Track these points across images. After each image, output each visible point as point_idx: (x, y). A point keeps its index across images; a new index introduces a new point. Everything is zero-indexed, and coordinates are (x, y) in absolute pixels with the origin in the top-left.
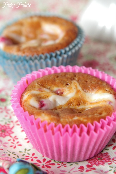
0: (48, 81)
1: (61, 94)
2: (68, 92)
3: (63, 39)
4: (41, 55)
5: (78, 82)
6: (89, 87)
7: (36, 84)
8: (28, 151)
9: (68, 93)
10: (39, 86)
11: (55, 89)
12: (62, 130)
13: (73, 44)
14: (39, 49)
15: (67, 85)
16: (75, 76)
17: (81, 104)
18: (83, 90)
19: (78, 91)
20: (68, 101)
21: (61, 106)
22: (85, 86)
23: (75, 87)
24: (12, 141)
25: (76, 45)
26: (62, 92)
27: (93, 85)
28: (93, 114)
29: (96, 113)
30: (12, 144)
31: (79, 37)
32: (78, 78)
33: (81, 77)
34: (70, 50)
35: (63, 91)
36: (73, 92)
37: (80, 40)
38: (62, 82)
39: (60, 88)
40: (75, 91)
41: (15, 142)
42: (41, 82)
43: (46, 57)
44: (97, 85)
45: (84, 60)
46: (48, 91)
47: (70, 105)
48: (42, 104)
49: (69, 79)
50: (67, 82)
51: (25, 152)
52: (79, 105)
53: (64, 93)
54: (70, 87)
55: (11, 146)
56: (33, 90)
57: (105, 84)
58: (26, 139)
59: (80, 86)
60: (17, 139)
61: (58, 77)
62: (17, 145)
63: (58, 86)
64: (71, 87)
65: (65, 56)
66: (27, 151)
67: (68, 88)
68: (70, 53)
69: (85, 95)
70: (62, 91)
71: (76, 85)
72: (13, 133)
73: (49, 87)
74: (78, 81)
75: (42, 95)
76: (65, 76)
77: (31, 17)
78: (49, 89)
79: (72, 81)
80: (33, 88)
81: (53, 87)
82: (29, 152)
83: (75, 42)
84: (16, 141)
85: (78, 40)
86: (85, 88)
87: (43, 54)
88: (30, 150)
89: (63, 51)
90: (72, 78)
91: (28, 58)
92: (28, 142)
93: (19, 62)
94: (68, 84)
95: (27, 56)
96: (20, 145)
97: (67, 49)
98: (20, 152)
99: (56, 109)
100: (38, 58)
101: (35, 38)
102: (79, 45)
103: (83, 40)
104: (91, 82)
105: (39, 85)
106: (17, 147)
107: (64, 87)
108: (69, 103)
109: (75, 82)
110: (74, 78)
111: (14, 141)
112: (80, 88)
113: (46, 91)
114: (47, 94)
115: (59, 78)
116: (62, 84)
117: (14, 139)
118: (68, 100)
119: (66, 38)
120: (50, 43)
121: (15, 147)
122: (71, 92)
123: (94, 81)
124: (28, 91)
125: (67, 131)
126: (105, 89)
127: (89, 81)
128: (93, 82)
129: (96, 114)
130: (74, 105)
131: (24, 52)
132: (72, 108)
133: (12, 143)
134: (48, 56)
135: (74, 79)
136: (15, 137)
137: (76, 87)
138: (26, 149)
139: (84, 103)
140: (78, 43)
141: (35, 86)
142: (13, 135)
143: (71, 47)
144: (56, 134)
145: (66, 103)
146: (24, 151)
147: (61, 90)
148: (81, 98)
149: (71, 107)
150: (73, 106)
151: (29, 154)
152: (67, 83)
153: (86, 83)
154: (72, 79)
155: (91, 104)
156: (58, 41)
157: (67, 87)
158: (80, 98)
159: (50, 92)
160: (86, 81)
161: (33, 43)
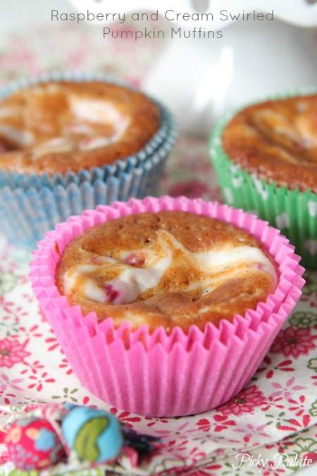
0: (104, 240)
1: (140, 264)
2: (156, 257)
3: (129, 133)
4: (82, 170)
5: (172, 233)
6: (200, 239)
7: (81, 250)
8: (72, 392)
9: (156, 260)
10: (87, 253)
11: (124, 254)
12: (149, 339)
13: (154, 144)
14: (78, 159)
15: (148, 241)
16: (159, 220)
17: (191, 279)
18: (187, 248)
19: (177, 253)
20: (162, 279)
21: (151, 290)
22: (188, 239)
23: (168, 245)
24: (30, 373)
25: (160, 145)
26: (142, 259)
27: (207, 234)
28: (237, 295)
29: (242, 292)
30: (33, 382)
31: (165, 127)
32: (166, 222)
33: (171, 220)
34: (149, 157)
35: (144, 258)
36: (166, 256)
37: (168, 133)
38: (135, 237)
39: (134, 252)
40: (170, 254)
41: (39, 375)
42: (89, 245)
43: (95, 177)
44: (215, 232)
45: (171, 182)
46: (112, 261)
47: (169, 287)
48: (111, 293)
49: (148, 229)
50: (146, 235)
51: (66, 396)
52: (187, 283)
53: (146, 261)
54: (156, 246)
55: (32, 386)
56: (79, 263)
57: (230, 229)
58: (62, 366)
59: (179, 241)
60: (42, 367)
61: (121, 227)
62: (43, 380)
63: (128, 247)
64: (160, 246)
65: (139, 172)
66: (69, 394)
67: (152, 248)
68: (148, 165)
69: (195, 259)
70: (139, 258)
71: (167, 239)
72: (29, 354)
73: (109, 253)
74: (170, 230)
75: (104, 274)
76: (135, 222)
77: (43, 85)
78: (111, 257)
79: (157, 232)
80: (77, 258)
81: (118, 252)
82: (75, 395)
83: (158, 139)
84: (40, 372)
85: (162, 133)
86: (190, 243)
87: (87, 168)
88: (76, 390)
89: (133, 161)
90: (154, 225)
91: (52, 181)
92: (69, 372)
93: (33, 190)
94: (150, 239)
95: (51, 175)
96: (52, 381)
97: (142, 155)
98: (55, 397)
99: (142, 299)
100: (77, 179)
101: (57, 133)
102: (167, 146)
103: (174, 133)
104: (200, 229)
105: (87, 250)
106: (45, 385)
107: (142, 247)
108: (165, 282)
109: (164, 234)
110: (158, 224)
111: (34, 371)
112: (178, 245)
113: (108, 263)
114: (113, 269)
115: (124, 229)
116: (138, 241)
117: (34, 367)
118: (160, 275)
119: (136, 131)
120: (99, 143)
121: (40, 388)
122: (161, 257)
123: (206, 225)
124: (69, 267)
125: (158, 340)
126: (236, 238)
127: (194, 226)
128: (203, 228)
129: (242, 295)
130: (177, 284)
131: (41, 168)
132: (175, 291)
133: (32, 378)
134: (100, 172)
135: (157, 227)
136: (36, 363)
137: (169, 242)
138: (66, 390)
139: (196, 276)
140: (164, 140)
141: (79, 254)
142: (30, 360)
143: (149, 150)
144: (133, 348)
145: (160, 284)
146: (63, 394)
147: (138, 255)
148: (187, 267)
149: (172, 290)
150: (176, 286)
151: (75, 400)
152: (146, 239)
153: (187, 231)
154: (155, 227)
155: (212, 276)
156: (116, 139)
157: (150, 246)
158: (185, 268)
159: (117, 263)
160: (188, 228)
161: (57, 145)
